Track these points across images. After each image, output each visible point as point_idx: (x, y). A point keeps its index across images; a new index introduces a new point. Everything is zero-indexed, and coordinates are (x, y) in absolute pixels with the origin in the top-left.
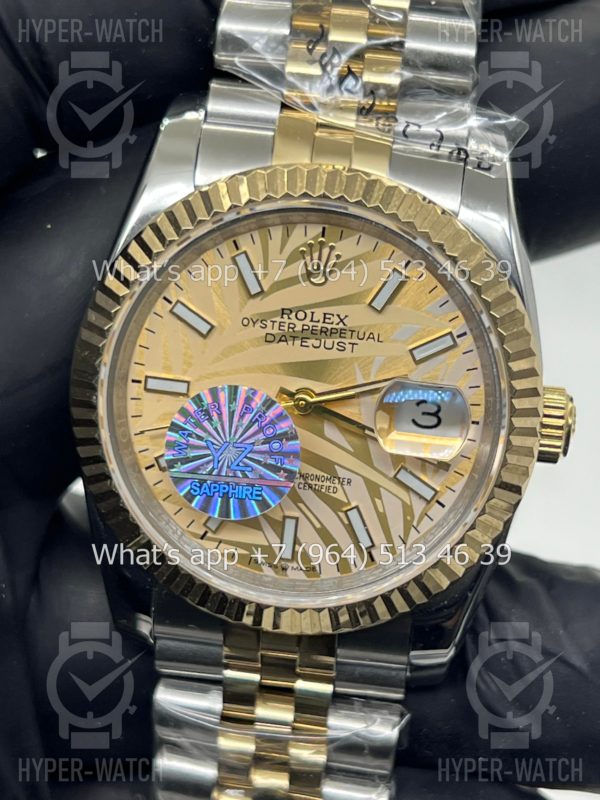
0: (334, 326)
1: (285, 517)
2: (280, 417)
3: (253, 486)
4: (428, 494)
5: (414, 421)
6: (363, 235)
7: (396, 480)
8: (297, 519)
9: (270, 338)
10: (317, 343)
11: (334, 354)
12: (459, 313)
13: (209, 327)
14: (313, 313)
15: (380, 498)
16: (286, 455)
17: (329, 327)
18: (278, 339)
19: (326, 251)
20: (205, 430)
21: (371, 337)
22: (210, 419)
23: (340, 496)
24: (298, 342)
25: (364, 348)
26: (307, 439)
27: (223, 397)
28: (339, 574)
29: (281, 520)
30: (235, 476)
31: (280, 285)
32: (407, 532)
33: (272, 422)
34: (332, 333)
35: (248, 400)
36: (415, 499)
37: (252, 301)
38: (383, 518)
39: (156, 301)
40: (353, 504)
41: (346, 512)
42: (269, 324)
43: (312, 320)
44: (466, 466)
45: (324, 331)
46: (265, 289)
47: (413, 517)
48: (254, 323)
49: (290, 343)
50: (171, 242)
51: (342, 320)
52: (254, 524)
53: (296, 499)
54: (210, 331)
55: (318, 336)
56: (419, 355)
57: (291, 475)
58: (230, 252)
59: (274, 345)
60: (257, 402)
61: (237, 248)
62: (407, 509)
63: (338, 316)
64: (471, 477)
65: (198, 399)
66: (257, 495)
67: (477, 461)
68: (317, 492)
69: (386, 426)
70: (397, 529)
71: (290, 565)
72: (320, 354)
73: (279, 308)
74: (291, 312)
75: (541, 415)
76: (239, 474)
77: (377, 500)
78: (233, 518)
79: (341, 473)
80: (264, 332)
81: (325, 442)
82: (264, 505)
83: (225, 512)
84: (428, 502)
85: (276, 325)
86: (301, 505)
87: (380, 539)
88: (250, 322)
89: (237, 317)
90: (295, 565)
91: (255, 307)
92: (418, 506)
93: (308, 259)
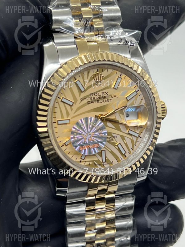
0: (105, 96)
3: (96, 144)
4: (137, 135)
6: (108, 69)
7: (129, 134)
8: (105, 150)
9: (89, 102)
10: (101, 101)
11: (106, 103)
13: (72, 103)
14: (99, 93)
17: (104, 96)
18: (91, 102)
19: (99, 75)
21: (115, 96)
23: (114, 141)
24: (96, 102)
28: (118, 163)
29: (101, 152)
31: (89, 87)
32: (133, 147)
36: (133, 137)
38: (126, 145)
40: (119, 143)
41: (117, 145)
42: (88, 99)
43: (99, 95)
45: (103, 98)
46: (85, 89)
47: (134, 142)
48: (84, 99)
49: (94, 103)
51: (107, 94)
55: (101, 99)
56: (128, 99)
58: (74, 81)
59: (90, 104)
61: (75, 79)
62: (132, 141)
63: (106, 92)
66: (97, 146)
68: (108, 142)
70: (130, 146)
71: (105, 163)
72: (103, 104)
73: (90, 94)
74: (93, 94)
77: (124, 140)
79: (114, 135)
80: (87, 101)
82: (100, 148)
84: (137, 137)
85: (90, 98)
87: (127, 151)
88: (82, 99)
89: (79, 99)
90: (106, 163)
91: (83, 95)
92: (135, 139)
93: (95, 78)
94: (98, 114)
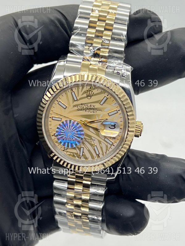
0: (92, 107)
1: (81, 147)
2: (80, 127)
3: (74, 141)
4: (111, 143)
5: (109, 127)
6: (99, 89)
7: (104, 140)
8: (83, 148)
9: (79, 110)
10: (88, 111)
11: (92, 113)
12: (118, 106)
13: (66, 107)
15: (101, 144)
16: (81, 135)
17: (91, 108)
19: (91, 92)
20: (64, 129)
21: (100, 110)
22: (65, 127)
23: (93, 143)
24: (85, 111)
25: (98, 112)
26: (86, 131)
27: (68, 122)
28: (92, 159)
30: (70, 139)
31: (81, 99)
32: (106, 151)
33: (78, 128)
34: (92, 109)
35: (73, 123)
36: (108, 144)
37: (75, 102)
38: (101, 148)
39: (55, 101)
40: (95, 145)
41: (94, 147)
43: (88, 106)
44: (119, 138)
45: (90, 109)
46: (78, 99)
47: (108, 148)
49: (83, 111)
50: (58, 89)
51: (94, 106)
52: (75, 148)
53: (83, 143)
54: (66, 108)
56: (110, 114)
57: (82, 139)
58: (71, 91)
59: (79, 111)
60: (75, 123)
61: (72, 90)
62: (107, 146)
64: (120, 140)
65: (63, 122)
66: (75, 143)
67: (122, 137)
68: (88, 142)
69: (103, 128)
70: (104, 150)
72: (89, 113)
73: (81, 103)
74: (83, 104)
75: (135, 128)
76: (71, 138)
77: (101, 145)
78: (70, 147)
79: (93, 138)
80: (77, 108)
81: (90, 132)
82: (76, 145)
83: (68, 146)
84: (111, 145)
85: (80, 107)
86: (85, 145)
87: (101, 152)
88: (75, 106)
89: (72, 105)
90: (83, 157)
91: (76, 103)
92: (109, 146)
93: (87, 93)
94: (84, 119)
